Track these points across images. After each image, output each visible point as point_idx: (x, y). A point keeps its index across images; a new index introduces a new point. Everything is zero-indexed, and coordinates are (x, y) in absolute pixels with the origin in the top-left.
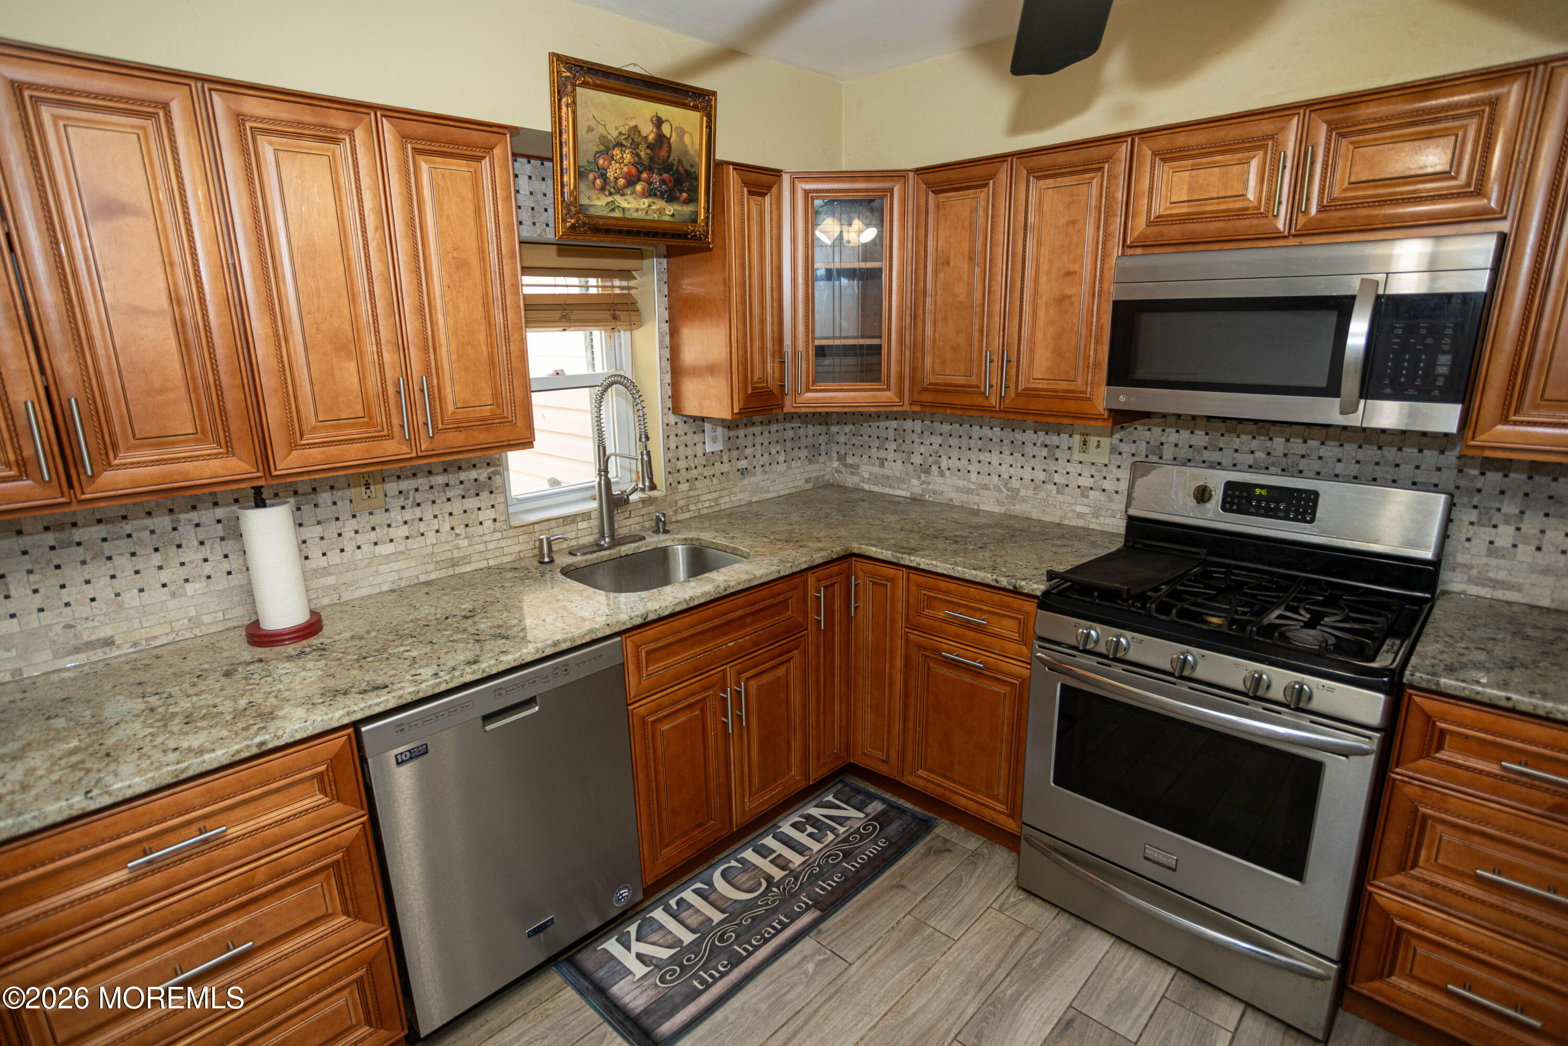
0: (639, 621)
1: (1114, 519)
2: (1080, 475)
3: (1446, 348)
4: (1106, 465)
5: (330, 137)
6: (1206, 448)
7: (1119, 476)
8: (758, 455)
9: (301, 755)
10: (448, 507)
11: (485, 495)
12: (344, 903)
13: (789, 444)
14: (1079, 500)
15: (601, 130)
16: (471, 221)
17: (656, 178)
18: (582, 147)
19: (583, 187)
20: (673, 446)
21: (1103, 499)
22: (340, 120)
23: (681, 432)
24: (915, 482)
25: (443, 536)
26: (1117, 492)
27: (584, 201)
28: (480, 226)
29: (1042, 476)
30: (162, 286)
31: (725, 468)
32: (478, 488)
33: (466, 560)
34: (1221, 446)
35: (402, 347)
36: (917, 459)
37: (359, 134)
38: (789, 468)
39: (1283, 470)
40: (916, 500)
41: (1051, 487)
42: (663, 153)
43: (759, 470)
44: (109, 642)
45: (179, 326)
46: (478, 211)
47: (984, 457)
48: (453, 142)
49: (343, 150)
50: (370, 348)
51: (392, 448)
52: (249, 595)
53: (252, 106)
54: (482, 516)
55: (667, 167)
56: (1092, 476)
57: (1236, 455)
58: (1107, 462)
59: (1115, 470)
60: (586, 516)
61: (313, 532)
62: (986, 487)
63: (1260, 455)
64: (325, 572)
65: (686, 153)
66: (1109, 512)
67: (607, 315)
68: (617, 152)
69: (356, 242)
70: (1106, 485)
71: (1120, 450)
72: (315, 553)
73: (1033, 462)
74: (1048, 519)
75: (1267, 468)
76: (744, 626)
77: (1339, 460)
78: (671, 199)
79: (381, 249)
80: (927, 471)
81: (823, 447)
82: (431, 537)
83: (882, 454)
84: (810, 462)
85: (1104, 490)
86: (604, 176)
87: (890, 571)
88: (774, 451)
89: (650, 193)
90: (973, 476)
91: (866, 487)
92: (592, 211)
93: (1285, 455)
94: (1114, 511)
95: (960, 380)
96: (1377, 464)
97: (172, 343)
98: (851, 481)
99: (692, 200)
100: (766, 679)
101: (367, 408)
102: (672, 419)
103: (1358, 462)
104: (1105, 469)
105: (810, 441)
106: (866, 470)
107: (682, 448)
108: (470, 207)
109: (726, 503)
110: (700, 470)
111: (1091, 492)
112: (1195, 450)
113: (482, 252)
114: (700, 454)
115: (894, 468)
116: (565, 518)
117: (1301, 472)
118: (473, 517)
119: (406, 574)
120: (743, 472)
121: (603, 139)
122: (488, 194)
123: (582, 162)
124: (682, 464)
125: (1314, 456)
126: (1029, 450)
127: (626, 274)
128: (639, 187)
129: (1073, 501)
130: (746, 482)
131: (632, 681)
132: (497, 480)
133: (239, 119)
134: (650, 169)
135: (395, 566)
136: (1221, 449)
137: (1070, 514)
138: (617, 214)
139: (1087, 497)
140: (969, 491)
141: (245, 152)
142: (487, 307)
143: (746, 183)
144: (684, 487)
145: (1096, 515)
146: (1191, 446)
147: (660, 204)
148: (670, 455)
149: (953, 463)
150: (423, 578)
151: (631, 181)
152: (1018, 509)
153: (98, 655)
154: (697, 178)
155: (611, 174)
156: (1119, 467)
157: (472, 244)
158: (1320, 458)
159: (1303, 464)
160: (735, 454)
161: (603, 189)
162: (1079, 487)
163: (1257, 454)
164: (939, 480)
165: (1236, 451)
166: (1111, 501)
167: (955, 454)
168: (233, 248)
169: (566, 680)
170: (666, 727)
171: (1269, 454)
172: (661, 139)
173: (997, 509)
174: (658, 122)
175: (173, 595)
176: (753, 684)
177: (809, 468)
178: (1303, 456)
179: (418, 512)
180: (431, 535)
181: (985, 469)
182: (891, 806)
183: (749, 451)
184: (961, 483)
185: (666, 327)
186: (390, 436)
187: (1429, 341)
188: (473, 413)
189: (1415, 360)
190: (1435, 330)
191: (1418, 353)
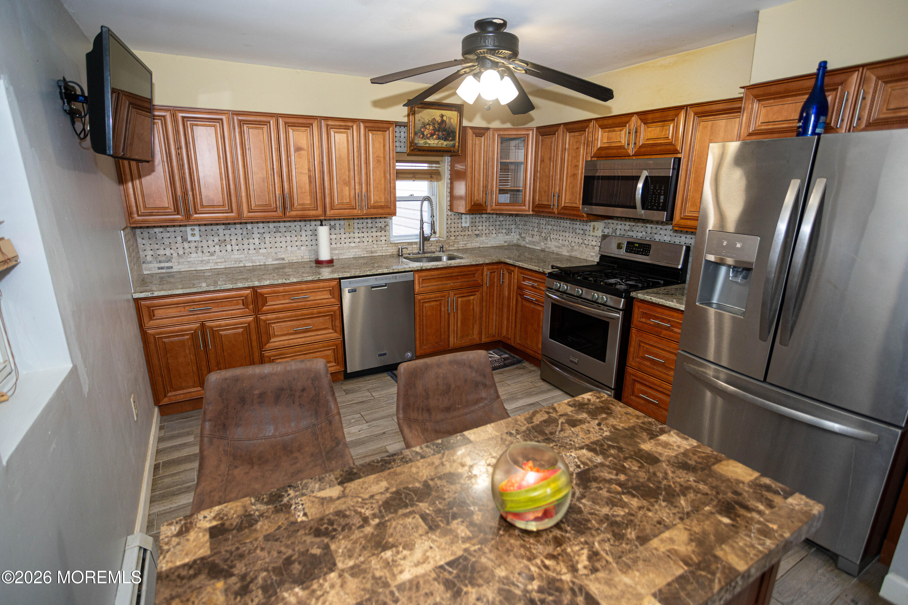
0: (419, 268)
1: (597, 256)
2: (592, 241)
3: (663, 194)
5: (347, 128)
6: (629, 231)
8: (484, 229)
9: (327, 284)
10: (372, 234)
11: (383, 232)
12: (333, 326)
13: (498, 227)
15: (423, 120)
16: (382, 149)
17: (440, 133)
18: (416, 126)
19: (416, 137)
20: (449, 223)
22: (350, 124)
23: (453, 218)
24: (543, 244)
25: (369, 243)
26: (598, 247)
27: (416, 142)
28: (384, 150)
29: (581, 241)
30: (307, 167)
31: (470, 233)
32: (381, 229)
33: (376, 252)
34: (633, 230)
35: (361, 184)
36: (543, 235)
37: (355, 127)
38: (497, 236)
40: (543, 251)
41: (584, 245)
42: (444, 125)
43: (484, 235)
44: (283, 259)
45: (310, 177)
46: (384, 146)
47: (564, 234)
48: (379, 127)
49: (349, 132)
50: (353, 184)
51: (355, 212)
52: (317, 252)
53: (330, 123)
54: (382, 238)
55: (445, 130)
56: (596, 241)
60: (416, 243)
61: (333, 237)
62: (564, 246)
64: (336, 249)
65: (452, 125)
67: (429, 176)
68: (428, 126)
69: (351, 155)
71: (604, 231)
72: (334, 243)
73: (579, 236)
74: (582, 258)
76: (458, 279)
77: (665, 235)
78: (446, 140)
79: (358, 157)
80: (546, 239)
81: (513, 230)
82: (366, 243)
83: (533, 233)
84: (507, 235)
86: (423, 134)
87: (512, 268)
88: (491, 229)
89: (439, 138)
90: (561, 241)
91: (527, 246)
92: (419, 145)
93: (651, 233)
94: (597, 253)
95: (546, 203)
96: (675, 236)
97: (308, 181)
98: (523, 243)
99: (454, 139)
100: (465, 299)
101: (350, 200)
102: (450, 213)
103: (670, 236)
105: (507, 227)
106: (528, 239)
107: (453, 224)
108: (382, 145)
109: (469, 246)
110: (460, 232)
111: (595, 247)
113: (384, 157)
114: (460, 227)
115: (536, 238)
116: (408, 243)
118: (379, 238)
119: (358, 253)
120: (477, 235)
121: (423, 123)
122: (388, 141)
123: (416, 130)
124: (452, 230)
125: (659, 233)
126: (578, 231)
127: (437, 162)
128: (435, 137)
129: (591, 251)
130: (478, 239)
131: (417, 287)
132: (387, 228)
133: (327, 126)
134: (439, 131)
135: (355, 250)
137: (589, 256)
138: (427, 145)
140: (559, 247)
141: (328, 134)
142: (385, 173)
143: (474, 133)
144: (453, 238)
146: (625, 230)
147: (442, 141)
148: (448, 226)
149: (555, 236)
150: (362, 255)
151: (432, 135)
152: (574, 254)
153: (281, 262)
154: (455, 132)
155: (425, 133)
157: (382, 155)
159: (656, 237)
160: (474, 228)
161: (422, 138)
162: (592, 245)
163: (643, 233)
164: (550, 243)
165: (637, 232)
166: (596, 250)
167: (555, 233)
168: (322, 158)
169: (395, 281)
170: (427, 305)
171: (646, 233)
172: (443, 121)
173: (567, 254)
174: (442, 116)
175: (299, 249)
176: (460, 300)
177: (506, 237)
178: (655, 234)
179: (363, 235)
180: (366, 242)
181: (564, 238)
182: (511, 356)
183: (480, 228)
184: (557, 244)
185: (449, 181)
186: (355, 209)
187: (659, 191)
188: (379, 204)
189: (655, 197)
190: (660, 188)
191: (656, 195)
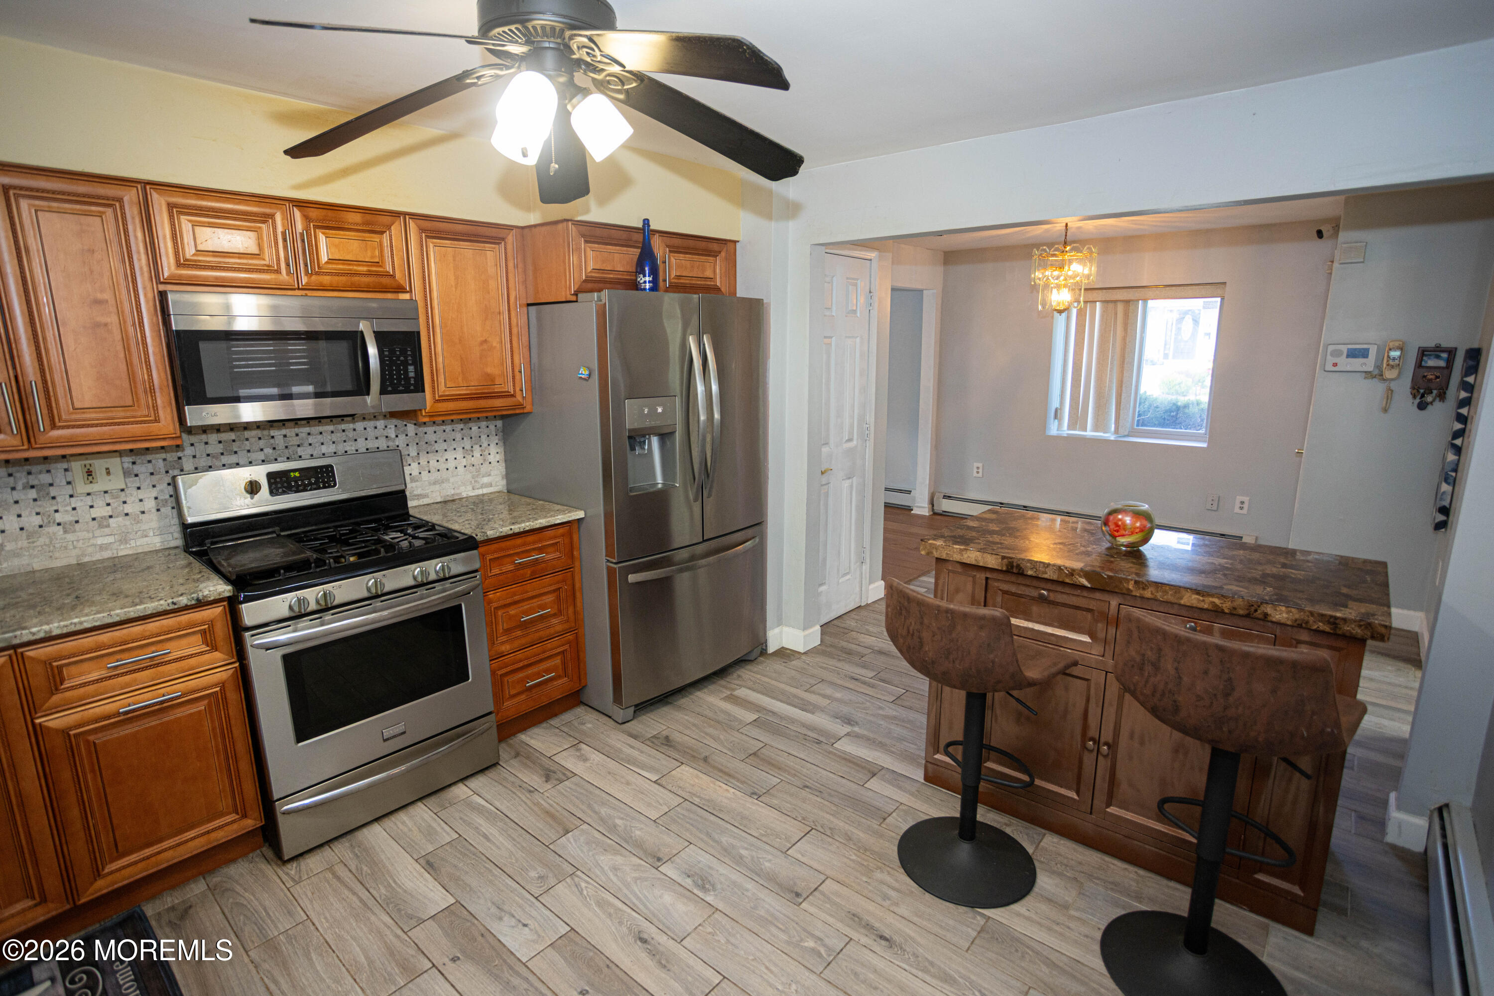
1: (147, 539)
2: (92, 507)
3: (410, 362)
4: (122, 490)
6: (222, 454)
7: (141, 497)
14: (97, 533)
21: (128, 523)
26: (143, 512)
29: (36, 521)
34: (235, 449)
39: (288, 458)
41: (52, 529)
56: (108, 505)
57: (249, 454)
58: (123, 486)
59: (135, 492)
63: (268, 451)
66: (139, 533)
70: (128, 508)
71: (136, 472)
75: (276, 460)
77: (322, 444)
85: (127, 514)
93: (286, 447)
94: (144, 531)
96: (345, 441)
103: (334, 443)
104: (123, 494)
111: (111, 520)
112: (213, 457)
117: (300, 457)
125: (306, 444)
129: (91, 535)
136: (236, 452)
137: (90, 550)
139: (108, 526)
145: (124, 540)
146: (208, 455)
156: (139, 488)
158: (310, 444)
159: (300, 451)
162: (94, 519)
163: (266, 450)
165: (249, 451)
166: (138, 522)
171: (274, 449)
178: (299, 446)
187: (402, 358)
189: (398, 371)
190: (403, 352)
191: (399, 366)
